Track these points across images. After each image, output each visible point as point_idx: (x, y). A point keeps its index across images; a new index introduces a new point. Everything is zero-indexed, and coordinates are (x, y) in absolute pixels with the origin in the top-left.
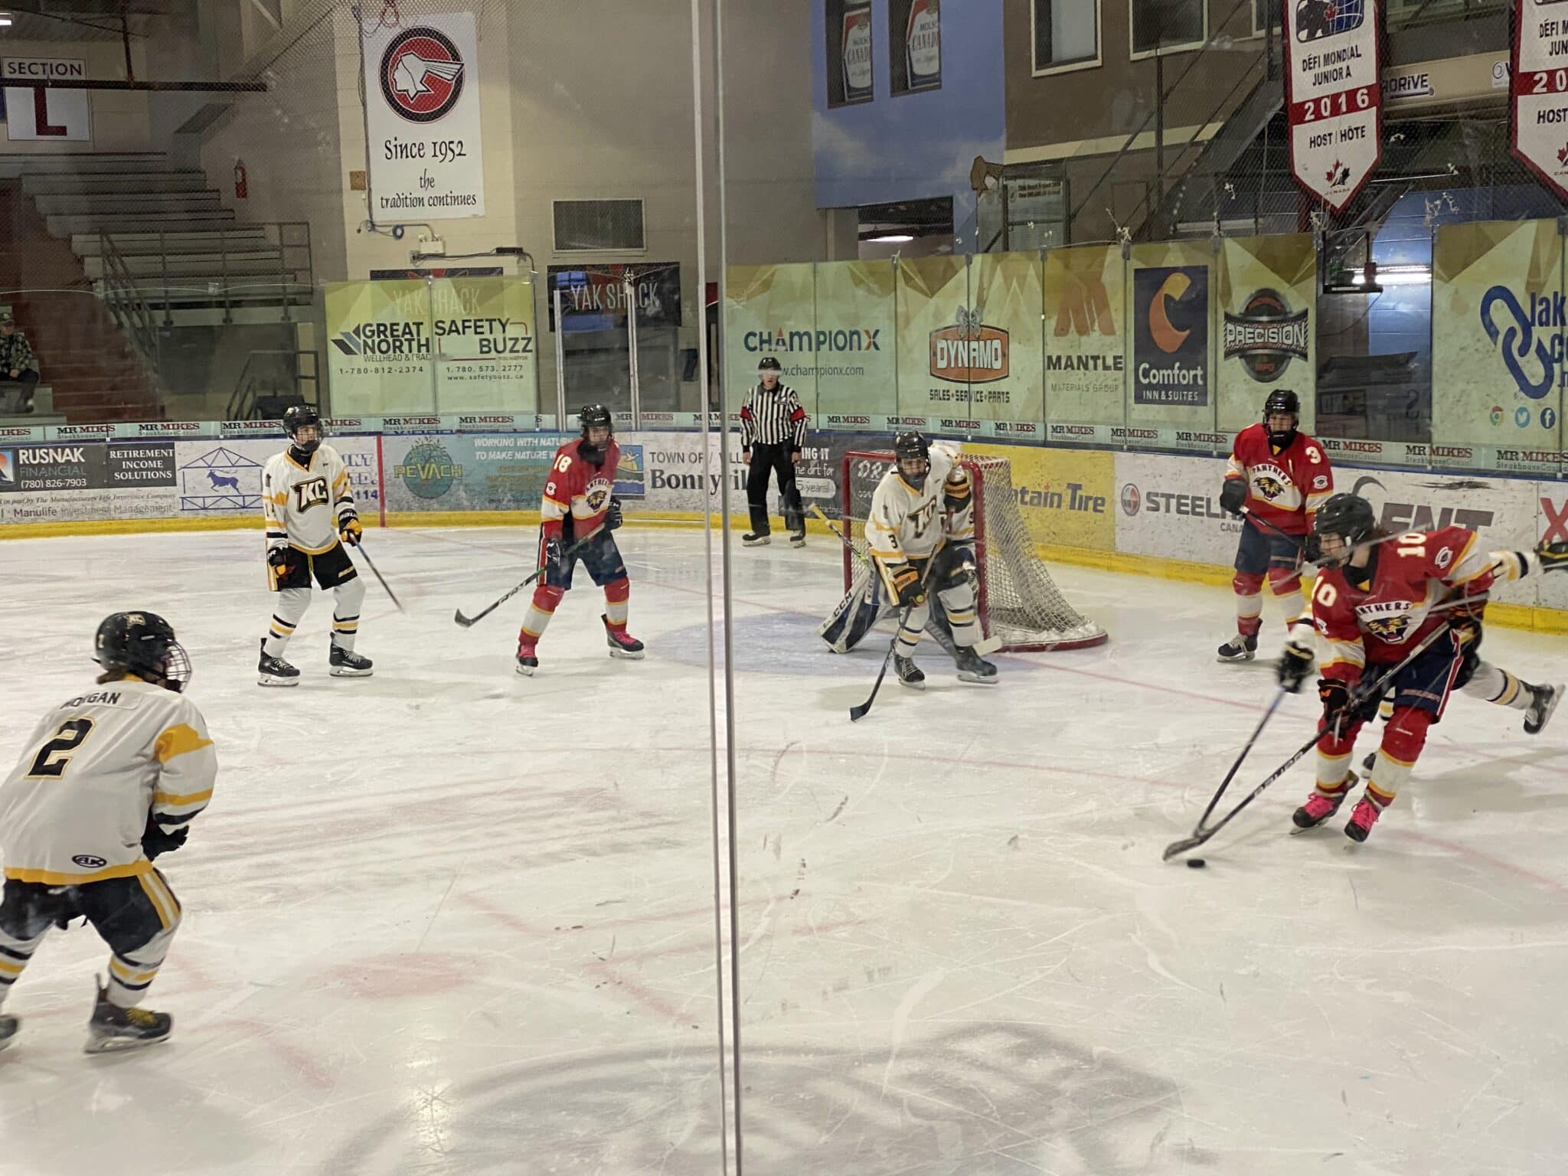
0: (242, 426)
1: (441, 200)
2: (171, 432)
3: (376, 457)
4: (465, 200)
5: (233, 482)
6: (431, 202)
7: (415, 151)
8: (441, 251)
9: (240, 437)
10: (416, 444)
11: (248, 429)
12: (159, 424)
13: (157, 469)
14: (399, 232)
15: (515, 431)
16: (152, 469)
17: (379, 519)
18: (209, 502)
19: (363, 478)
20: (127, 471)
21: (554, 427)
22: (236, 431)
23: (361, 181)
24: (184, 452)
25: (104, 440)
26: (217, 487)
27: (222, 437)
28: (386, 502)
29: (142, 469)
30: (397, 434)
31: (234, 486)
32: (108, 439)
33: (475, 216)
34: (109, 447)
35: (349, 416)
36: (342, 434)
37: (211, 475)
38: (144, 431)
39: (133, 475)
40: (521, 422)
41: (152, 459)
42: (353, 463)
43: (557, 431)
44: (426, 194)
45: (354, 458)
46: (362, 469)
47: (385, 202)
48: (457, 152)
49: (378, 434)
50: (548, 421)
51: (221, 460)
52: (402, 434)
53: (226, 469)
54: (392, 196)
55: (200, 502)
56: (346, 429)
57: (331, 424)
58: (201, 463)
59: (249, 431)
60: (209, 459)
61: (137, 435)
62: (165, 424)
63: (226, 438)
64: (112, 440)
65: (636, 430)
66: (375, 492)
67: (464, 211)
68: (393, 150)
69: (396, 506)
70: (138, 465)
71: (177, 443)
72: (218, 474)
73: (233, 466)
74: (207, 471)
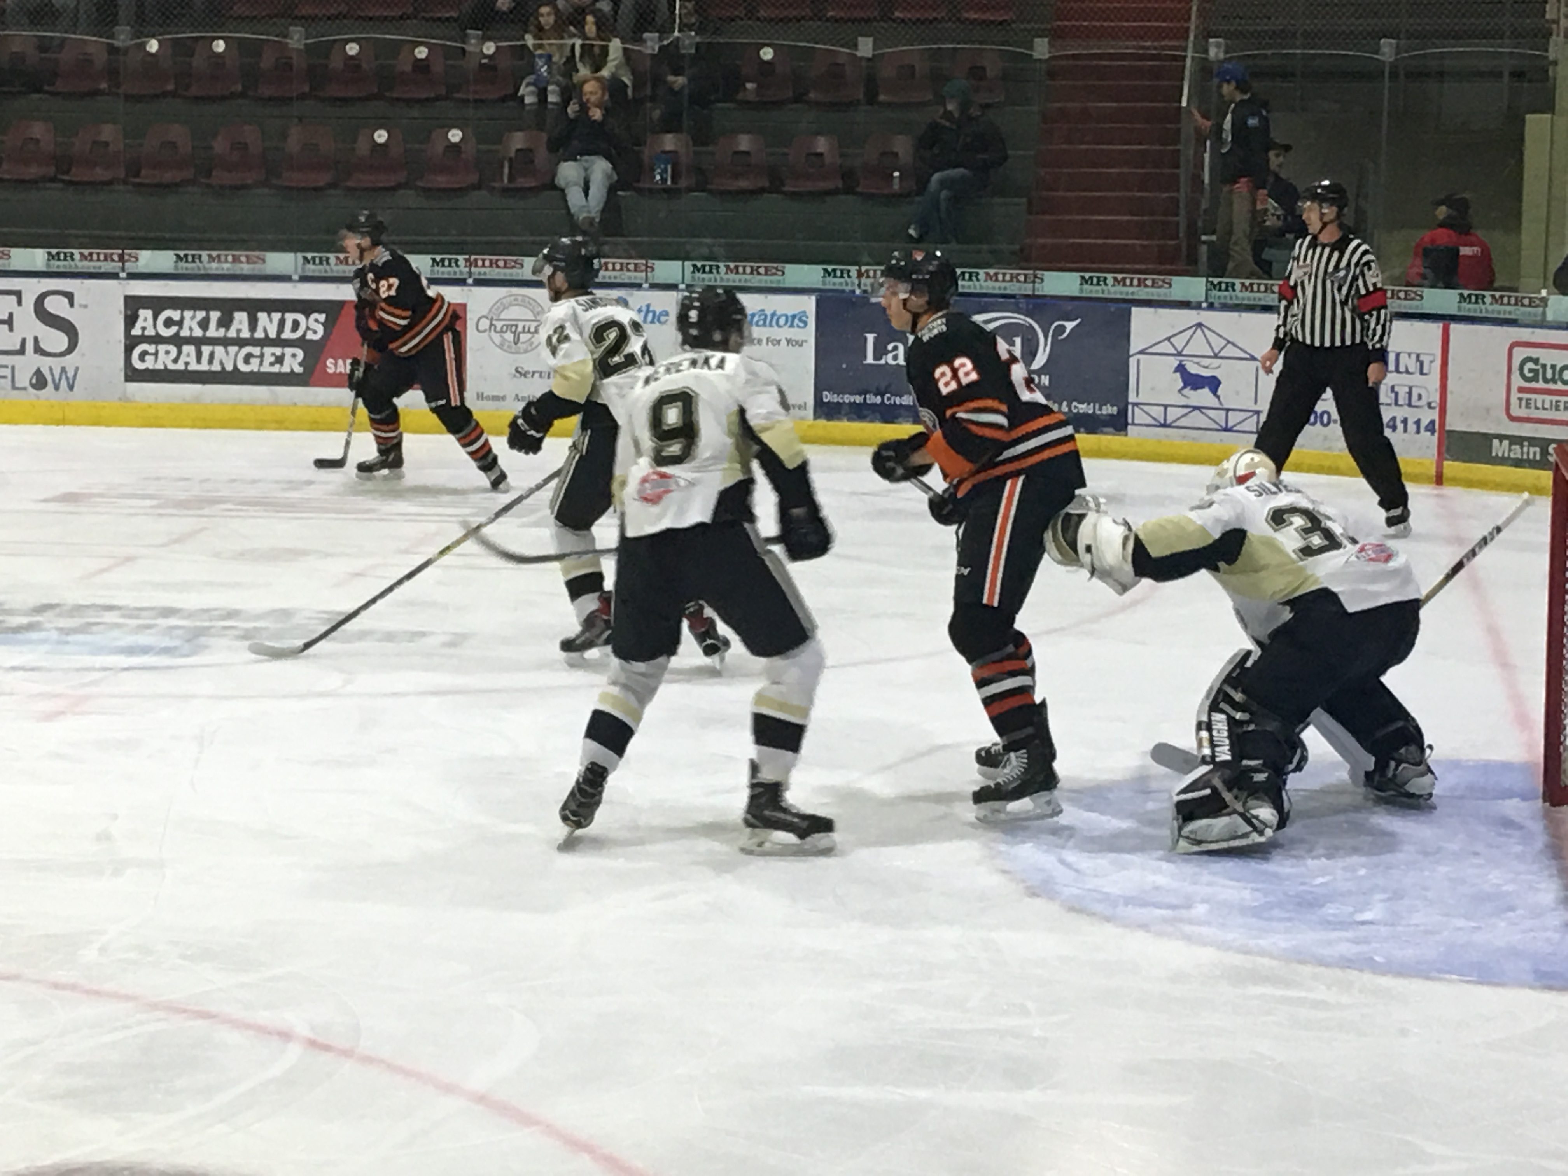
3: (1438, 361)
5: (1213, 384)
17: (1433, 471)
18: (1173, 414)
19: (1415, 397)
26: (1187, 391)
31: (1214, 391)
37: (1181, 369)
42: (1402, 368)
45: (1404, 359)
46: (1416, 379)
49: (1447, 319)
51: (1198, 345)
53: (1205, 362)
55: (1159, 413)
56: (1401, 306)
58: (1166, 347)
60: (1179, 341)
66: (1432, 422)
72: (1192, 368)
73: (1216, 356)
74: (1174, 362)
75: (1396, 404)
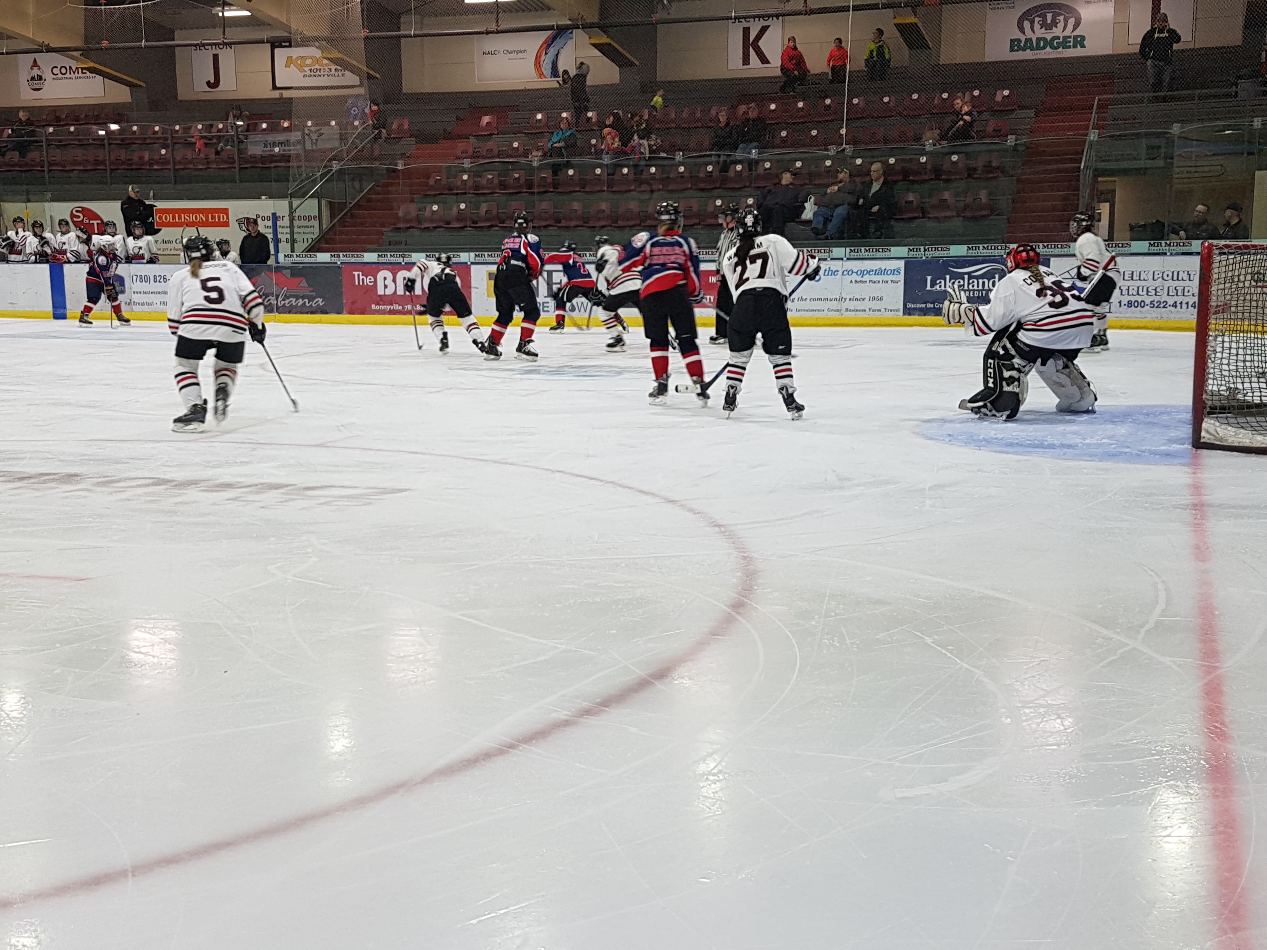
19: (1186, 290)
36: (1177, 254)
42: (1180, 278)
45: (1181, 274)
75: (1177, 295)
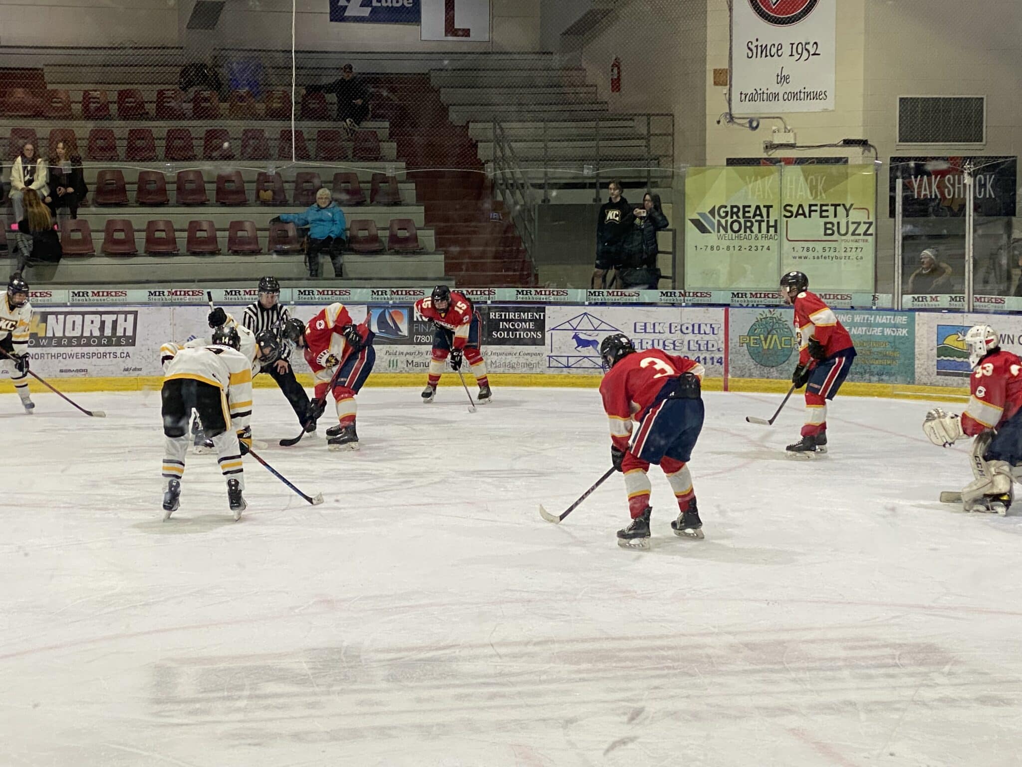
0: (605, 295)
1: (795, 96)
2: (543, 298)
3: (723, 327)
4: (816, 96)
5: (595, 344)
6: (786, 96)
7: (774, 50)
8: (792, 142)
9: (603, 304)
10: (759, 317)
11: (610, 297)
12: (533, 290)
13: (530, 330)
14: (755, 124)
15: (852, 307)
16: (525, 330)
17: (722, 384)
18: (572, 361)
19: (710, 345)
20: (503, 330)
21: (889, 306)
22: (600, 299)
23: (723, 77)
24: (553, 316)
25: (486, 302)
26: (580, 348)
27: (587, 303)
28: (730, 368)
29: (516, 330)
30: (741, 306)
31: (595, 348)
32: (489, 302)
33: (825, 110)
34: (489, 308)
35: (702, 288)
36: (694, 305)
37: (576, 337)
38: (521, 296)
39: (508, 335)
40: (857, 300)
41: (525, 321)
42: (702, 332)
43: (892, 310)
44: (781, 89)
45: (703, 326)
46: (711, 337)
47: (744, 96)
48: (811, 53)
49: (727, 306)
50: (884, 300)
51: (585, 324)
52: (747, 306)
53: (589, 333)
54: (750, 91)
55: (564, 361)
56: (696, 300)
57: (684, 295)
58: (567, 326)
59: (611, 299)
60: (574, 323)
61: (514, 299)
62: (538, 290)
63: (590, 304)
64: (492, 302)
65: (969, 312)
66: (721, 358)
67: (816, 106)
68: (755, 51)
69: (739, 372)
70: (513, 325)
71: (547, 307)
72: (582, 336)
73: (595, 330)
74: (572, 334)
75: (700, 350)
